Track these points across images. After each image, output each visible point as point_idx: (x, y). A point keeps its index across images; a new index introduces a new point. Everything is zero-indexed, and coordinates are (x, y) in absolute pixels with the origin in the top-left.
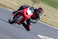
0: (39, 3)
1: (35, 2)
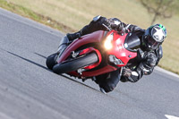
0: (170, 17)
1: (157, 14)
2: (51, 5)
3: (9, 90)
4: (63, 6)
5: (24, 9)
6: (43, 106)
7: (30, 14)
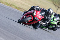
2: (23, 4)
3: (9, 33)
4: (27, 5)
5: (14, 6)
6: (20, 38)
7: (16, 7)
